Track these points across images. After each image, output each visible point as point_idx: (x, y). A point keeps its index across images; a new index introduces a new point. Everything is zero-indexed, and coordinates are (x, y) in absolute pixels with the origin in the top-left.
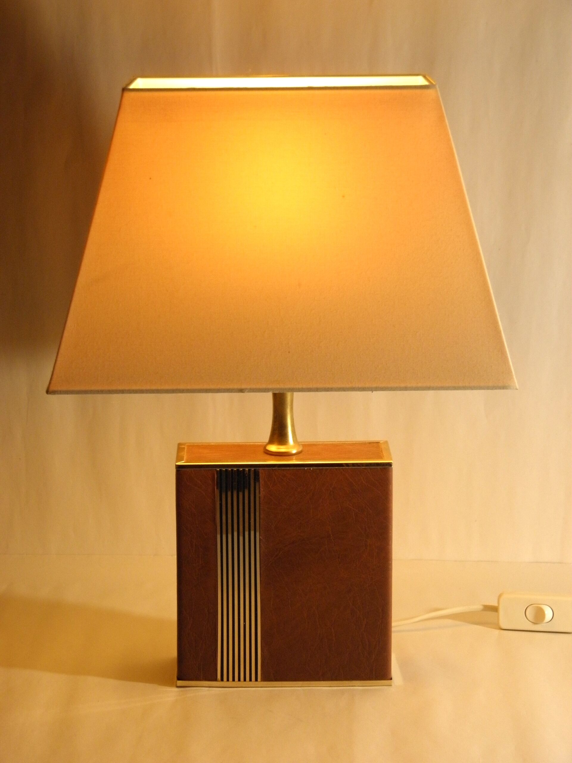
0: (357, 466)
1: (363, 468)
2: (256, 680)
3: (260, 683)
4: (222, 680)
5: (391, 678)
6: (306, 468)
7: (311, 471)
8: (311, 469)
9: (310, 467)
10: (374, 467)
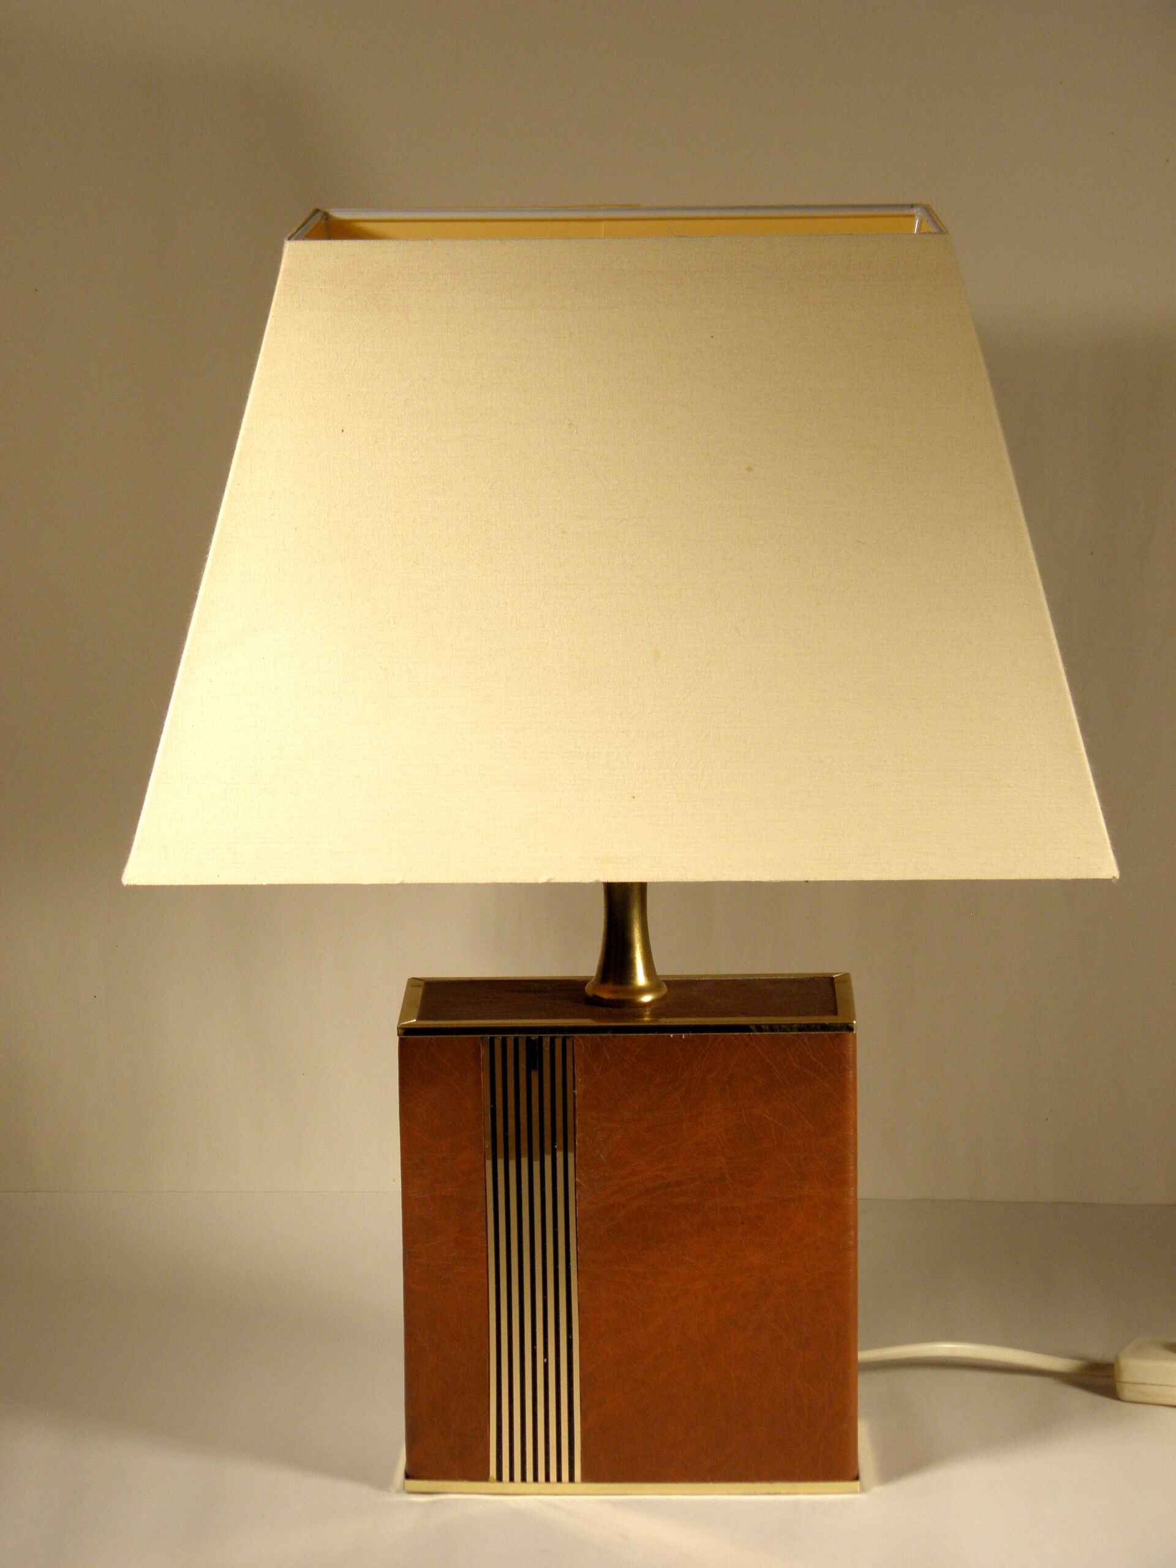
0: (780, 1031)
1: (793, 1035)
2: (572, 1479)
3: (579, 1486)
4: (499, 1478)
5: (855, 1475)
6: (672, 1036)
7: (684, 1040)
8: (683, 1037)
9: (680, 1033)
10: (816, 1033)
